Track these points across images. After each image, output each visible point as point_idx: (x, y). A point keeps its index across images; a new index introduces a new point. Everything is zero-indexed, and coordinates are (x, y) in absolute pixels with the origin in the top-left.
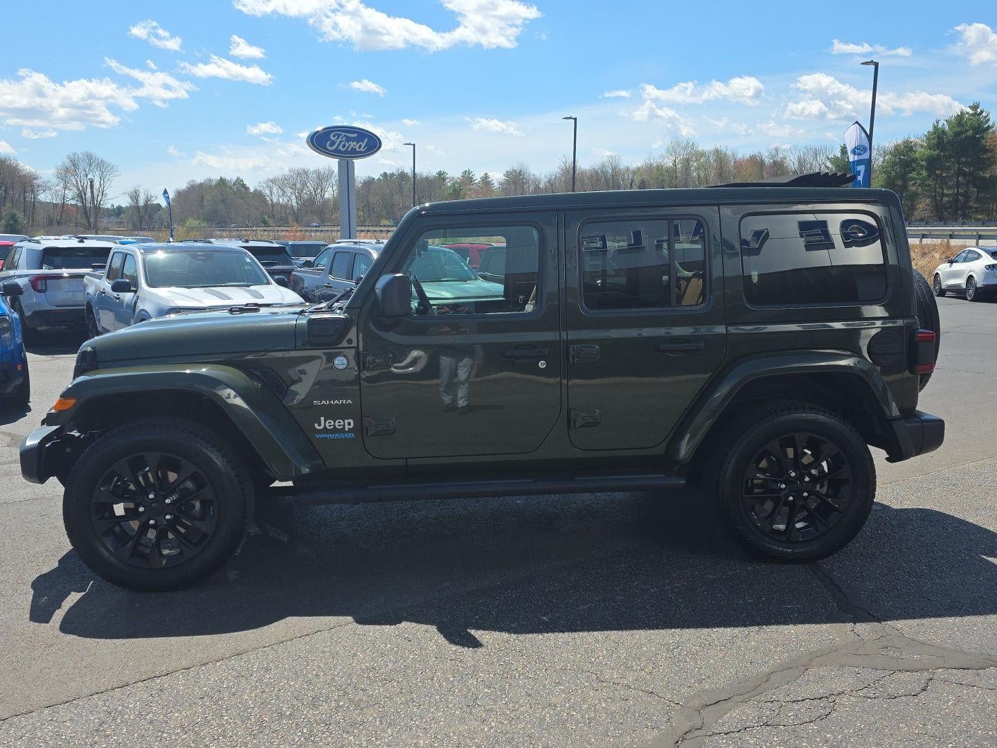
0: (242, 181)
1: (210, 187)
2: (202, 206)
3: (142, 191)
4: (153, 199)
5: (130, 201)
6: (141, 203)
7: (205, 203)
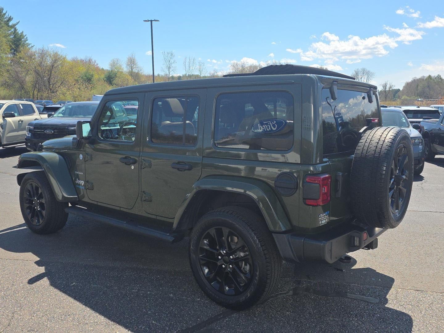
0: (440, 76)
1: (423, 80)
2: (417, 90)
3: (388, 83)
4: (393, 87)
5: (382, 88)
6: (387, 89)
7: (419, 88)
